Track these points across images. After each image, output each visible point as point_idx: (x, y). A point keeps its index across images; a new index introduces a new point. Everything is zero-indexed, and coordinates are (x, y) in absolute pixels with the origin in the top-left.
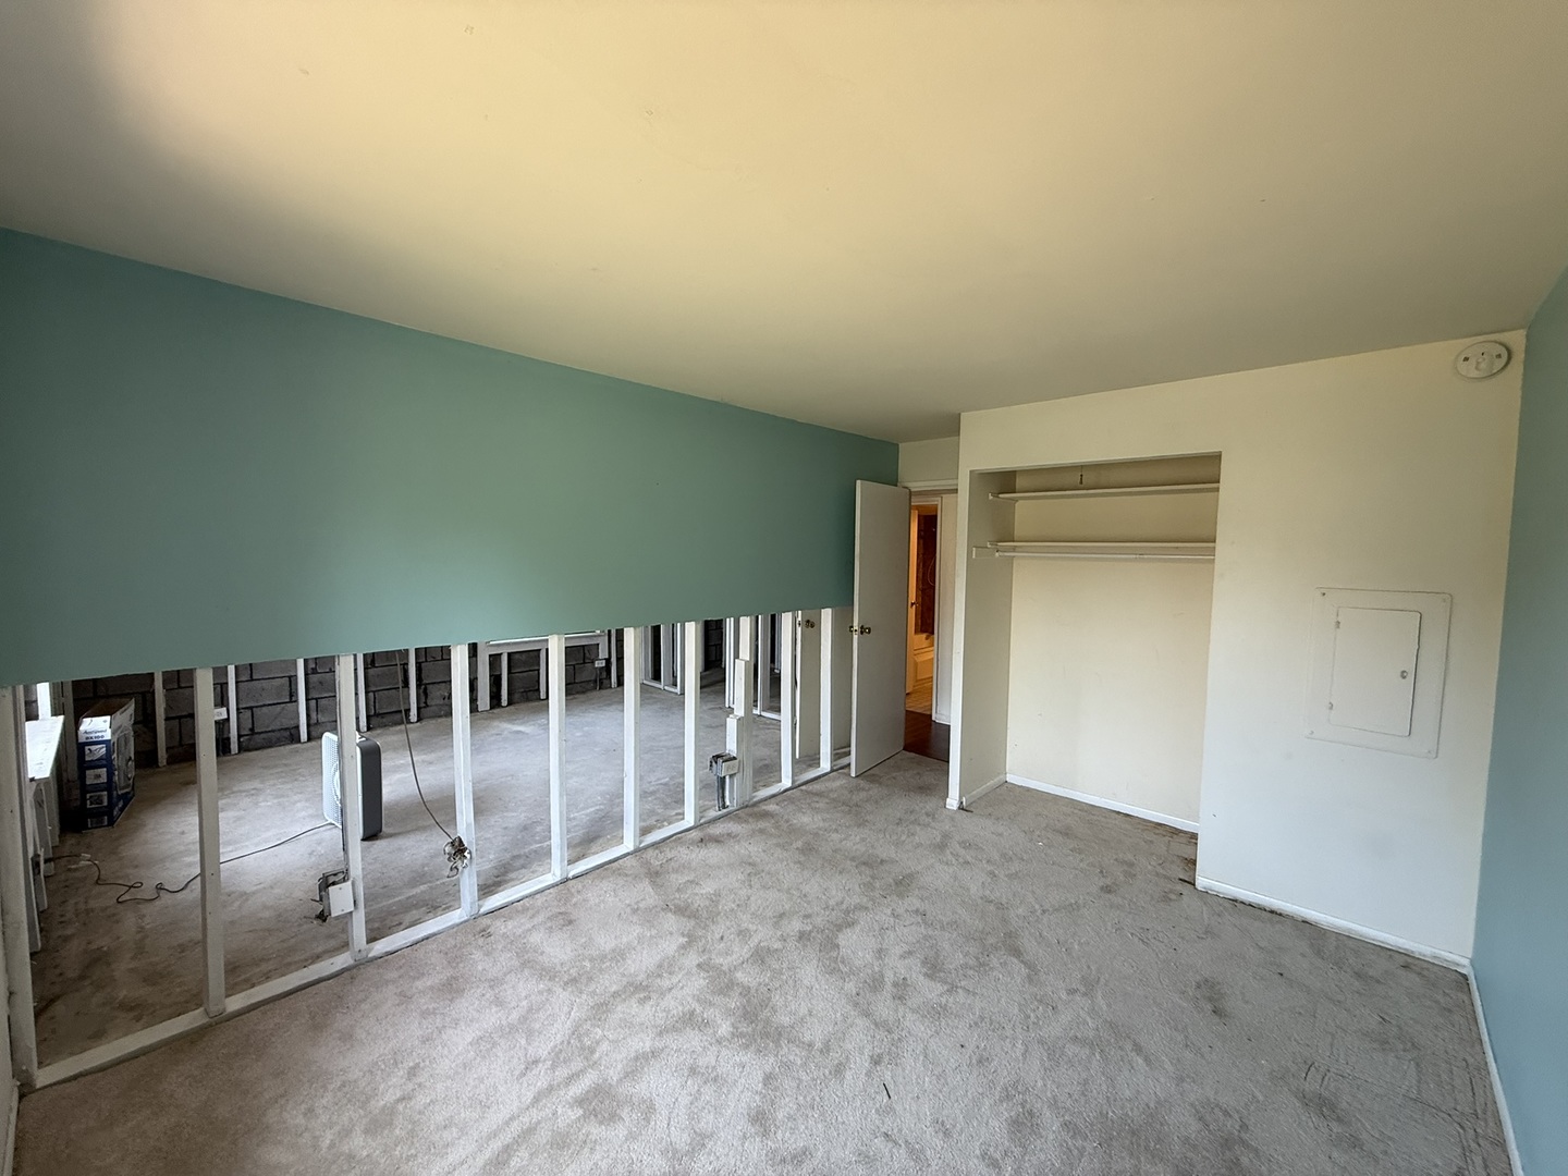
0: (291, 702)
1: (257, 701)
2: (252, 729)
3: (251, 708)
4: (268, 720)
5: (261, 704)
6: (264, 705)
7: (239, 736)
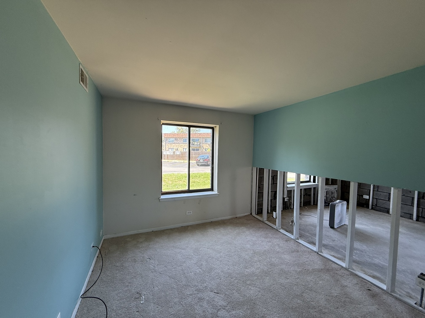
0: (389, 201)
1: (379, 197)
2: (376, 205)
3: (377, 199)
4: (381, 203)
5: (380, 198)
6: (380, 199)
7: (372, 205)
